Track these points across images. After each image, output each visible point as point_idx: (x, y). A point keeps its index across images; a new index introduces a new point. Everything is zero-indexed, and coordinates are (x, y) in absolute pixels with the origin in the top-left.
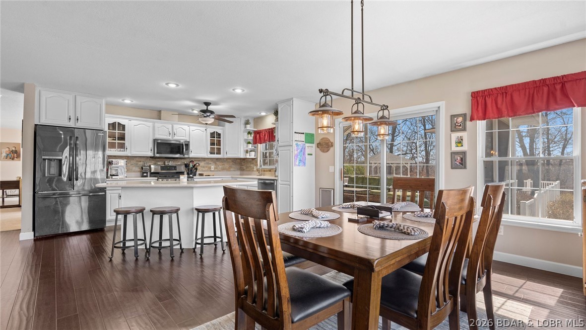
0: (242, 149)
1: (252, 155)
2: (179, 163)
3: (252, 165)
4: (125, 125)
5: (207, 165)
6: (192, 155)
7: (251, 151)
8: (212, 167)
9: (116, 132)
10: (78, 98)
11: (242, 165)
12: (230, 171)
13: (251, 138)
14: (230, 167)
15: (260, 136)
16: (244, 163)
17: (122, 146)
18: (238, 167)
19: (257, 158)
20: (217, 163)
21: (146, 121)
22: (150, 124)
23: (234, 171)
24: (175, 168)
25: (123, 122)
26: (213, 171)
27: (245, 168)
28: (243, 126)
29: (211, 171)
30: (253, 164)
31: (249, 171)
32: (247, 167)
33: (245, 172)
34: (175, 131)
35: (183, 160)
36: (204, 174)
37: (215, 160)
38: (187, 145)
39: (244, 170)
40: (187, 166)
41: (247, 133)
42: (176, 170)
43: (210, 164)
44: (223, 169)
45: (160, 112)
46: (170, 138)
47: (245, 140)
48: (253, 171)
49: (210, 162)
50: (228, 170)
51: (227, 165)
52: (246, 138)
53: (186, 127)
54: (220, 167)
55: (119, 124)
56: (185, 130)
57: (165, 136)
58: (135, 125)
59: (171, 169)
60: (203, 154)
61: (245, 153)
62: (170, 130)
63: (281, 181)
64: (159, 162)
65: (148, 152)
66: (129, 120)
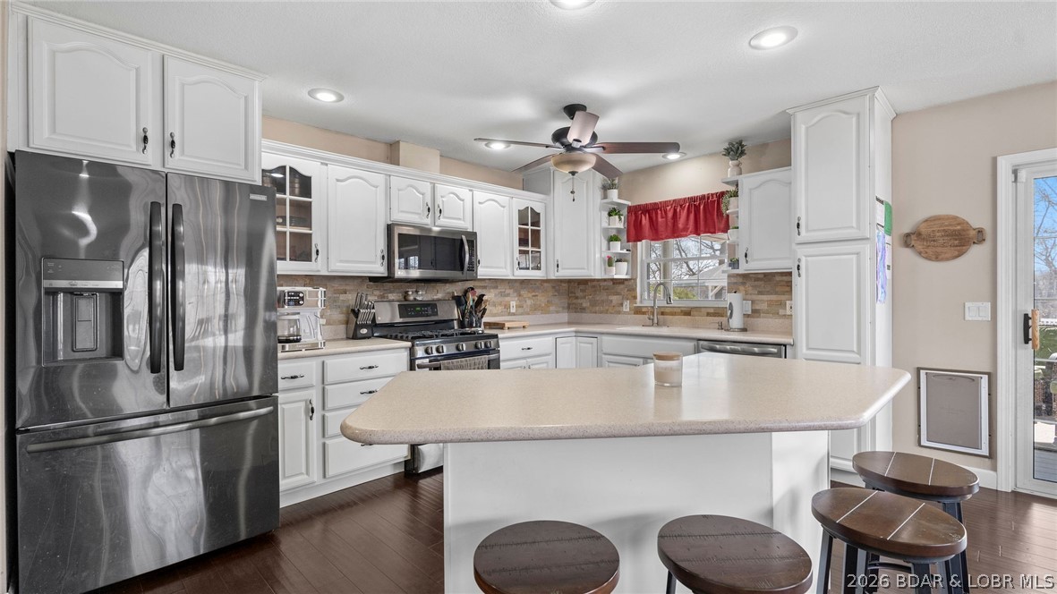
0: (598, 255)
1: (621, 271)
2: (440, 296)
3: (615, 299)
4: (310, 178)
5: (501, 299)
6: (480, 271)
7: (618, 261)
8: (513, 304)
9: (285, 200)
11: (577, 298)
12: (549, 312)
13: (618, 223)
14: (549, 303)
15: (650, 218)
16: (582, 291)
17: (302, 249)
18: (565, 301)
19: (633, 280)
20: (522, 292)
21: (368, 169)
22: (379, 179)
23: (557, 312)
24: (431, 306)
25: (305, 167)
26: (513, 314)
27: (586, 304)
28: (599, 193)
29: (510, 314)
30: (618, 294)
31: (607, 312)
32: (594, 303)
33: (585, 316)
34: (439, 201)
36: (507, 325)
37: (518, 284)
38: (472, 238)
39: (584, 309)
40: (460, 301)
41: (606, 214)
42: (436, 314)
43: (508, 295)
44: (535, 309)
46: (426, 221)
47: (605, 230)
48: (619, 313)
49: (508, 291)
50: (545, 311)
51: (542, 299)
52: (605, 225)
53: (464, 192)
54: (529, 302)
55: (294, 172)
56: (463, 200)
57: (417, 217)
58: (338, 180)
59: (424, 311)
60: (502, 268)
61: (605, 265)
62: (429, 200)
63: (808, 349)
64: (391, 293)
65: (374, 263)
66: (322, 163)
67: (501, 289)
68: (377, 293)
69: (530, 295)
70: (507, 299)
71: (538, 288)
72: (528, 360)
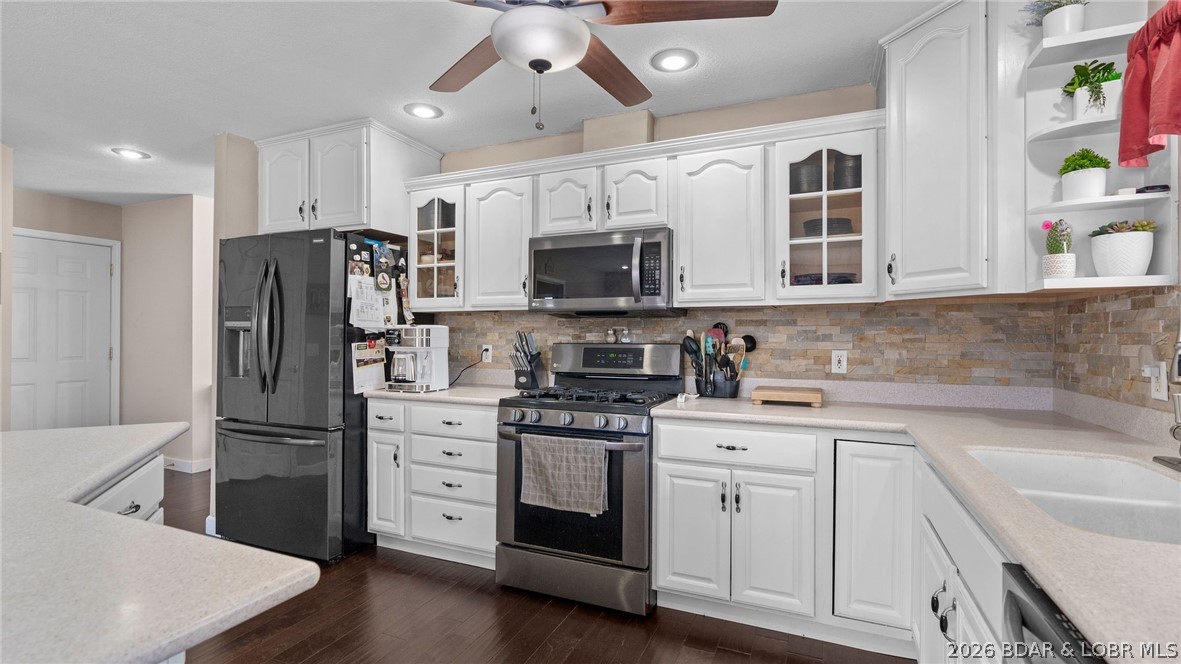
4: (454, 204)
5: (802, 346)
6: (684, 296)
7: (1105, 230)
8: (838, 355)
9: (433, 234)
10: (316, 144)
11: (1066, 348)
12: (966, 381)
14: (966, 360)
20: (870, 333)
22: (525, 184)
23: (1004, 383)
24: (636, 355)
25: (451, 195)
26: (843, 377)
27: (1081, 369)
29: (829, 376)
30: (1140, 338)
32: (1097, 366)
34: (612, 190)
35: (681, 321)
37: (854, 316)
38: (657, 246)
39: (1076, 379)
40: (689, 347)
41: (1054, 94)
42: (640, 365)
43: (827, 338)
44: (911, 371)
46: (593, 225)
48: (1143, 402)
49: (823, 330)
50: (953, 375)
51: (940, 348)
52: (1047, 126)
53: (658, 164)
54: (892, 355)
55: (441, 202)
56: (655, 178)
57: (576, 221)
58: (480, 200)
59: (621, 359)
60: (745, 285)
61: (1037, 251)
62: (594, 192)
64: (590, 331)
65: (518, 293)
66: (465, 185)
67: (805, 324)
68: (571, 331)
69: (896, 338)
70: (822, 345)
71: (926, 322)
72: (737, 472)
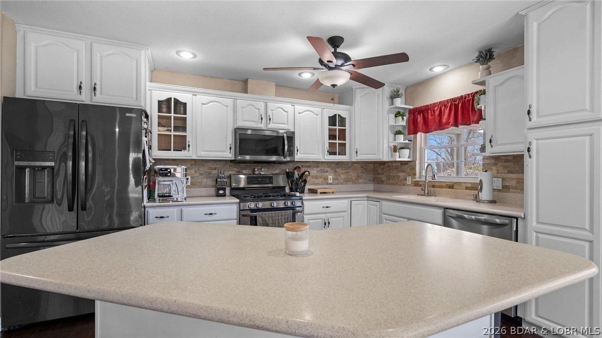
0: (386, 145)
1: (405, 156)
2: (277, 172)
3: (401, 175)
4: (186, 103)
5: (320, 174)
6: (298, 157)
7: (402, 148)
8: (330, 177)
9: (171, 116)
10: (96, 46)
11: (379, 174)
12: (358, 183)
13: (402, 122)
14: (358, 177)
15: (424, 117)
16: (383, 169)
17: (181, 144)
18: (371, 176)
19: (414, 161)
20: (337, 170)
21: (222, 96)
22: (229, 102)
23: (365, 183)
24: (270, 179)
25: (182, 97)
26: (331, 184)
27: (384, 178)
28: (387, 102)
29: (328, 184)
30: (404, 171)
31: (396, 184)
32: (389, 178)
33: (384, 187)
34: (270, 113)
35: (282, 165)
36: (319, 191)
37: (335, 165)
38: (291, 138)
40: (289, 175)
41: (393, 116)
42: (272, 183)
43: (327, 172)
44: (347, 181)
45: (246, 82)
46: (262, 126)
47: (392, 127)
48: (404, 185)
49: (326, 169)
50: (355, 182)
51: (353, 174)
52: (392, 123)
53: (288, 107)
54: (342, 176)
55: (176, 101)
56: (287, 112)
57: (254, 123)
58: (203, 104)
59: (264, 181)
60: (316, 154)
61: (391, 151)
62: (263, 112)
63: (538, 223)
64: (245, 169)
65: (226, 152)
66: (193, 95)
67: (321, 168)
68: (236, 169)
69: (344, 172)
70: (326, 174)
71: (350, 167)
72: (328, 215)
